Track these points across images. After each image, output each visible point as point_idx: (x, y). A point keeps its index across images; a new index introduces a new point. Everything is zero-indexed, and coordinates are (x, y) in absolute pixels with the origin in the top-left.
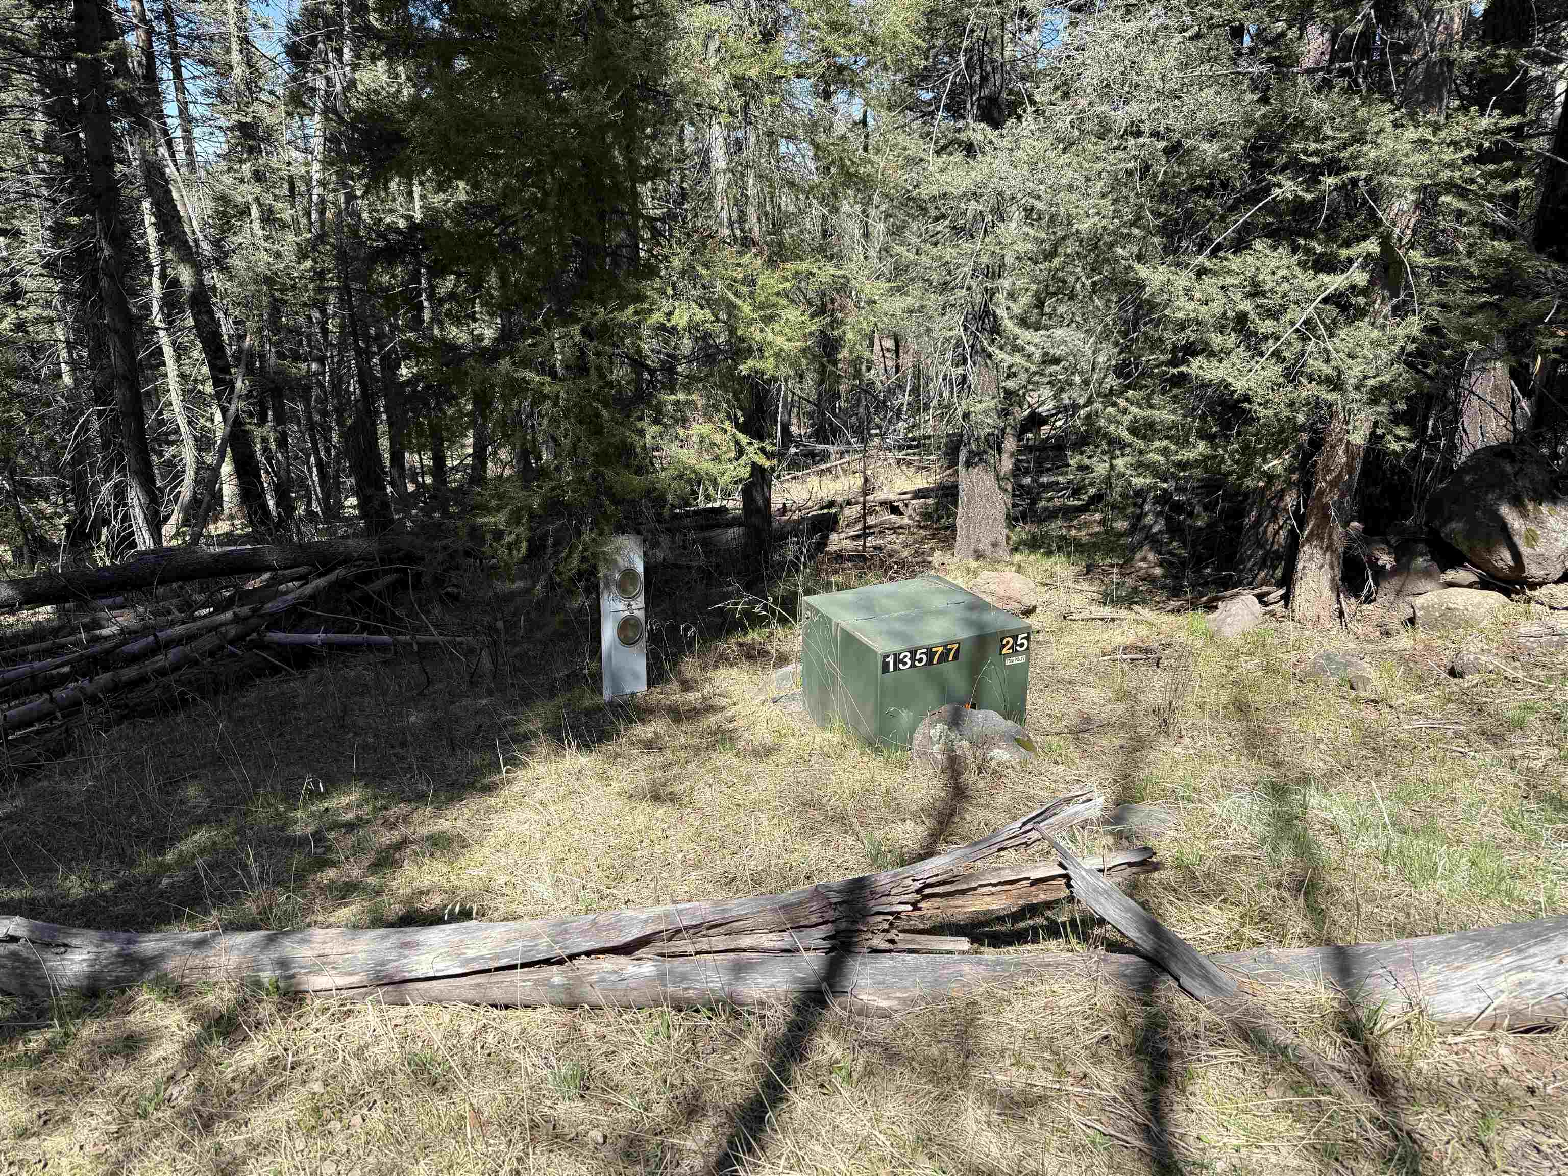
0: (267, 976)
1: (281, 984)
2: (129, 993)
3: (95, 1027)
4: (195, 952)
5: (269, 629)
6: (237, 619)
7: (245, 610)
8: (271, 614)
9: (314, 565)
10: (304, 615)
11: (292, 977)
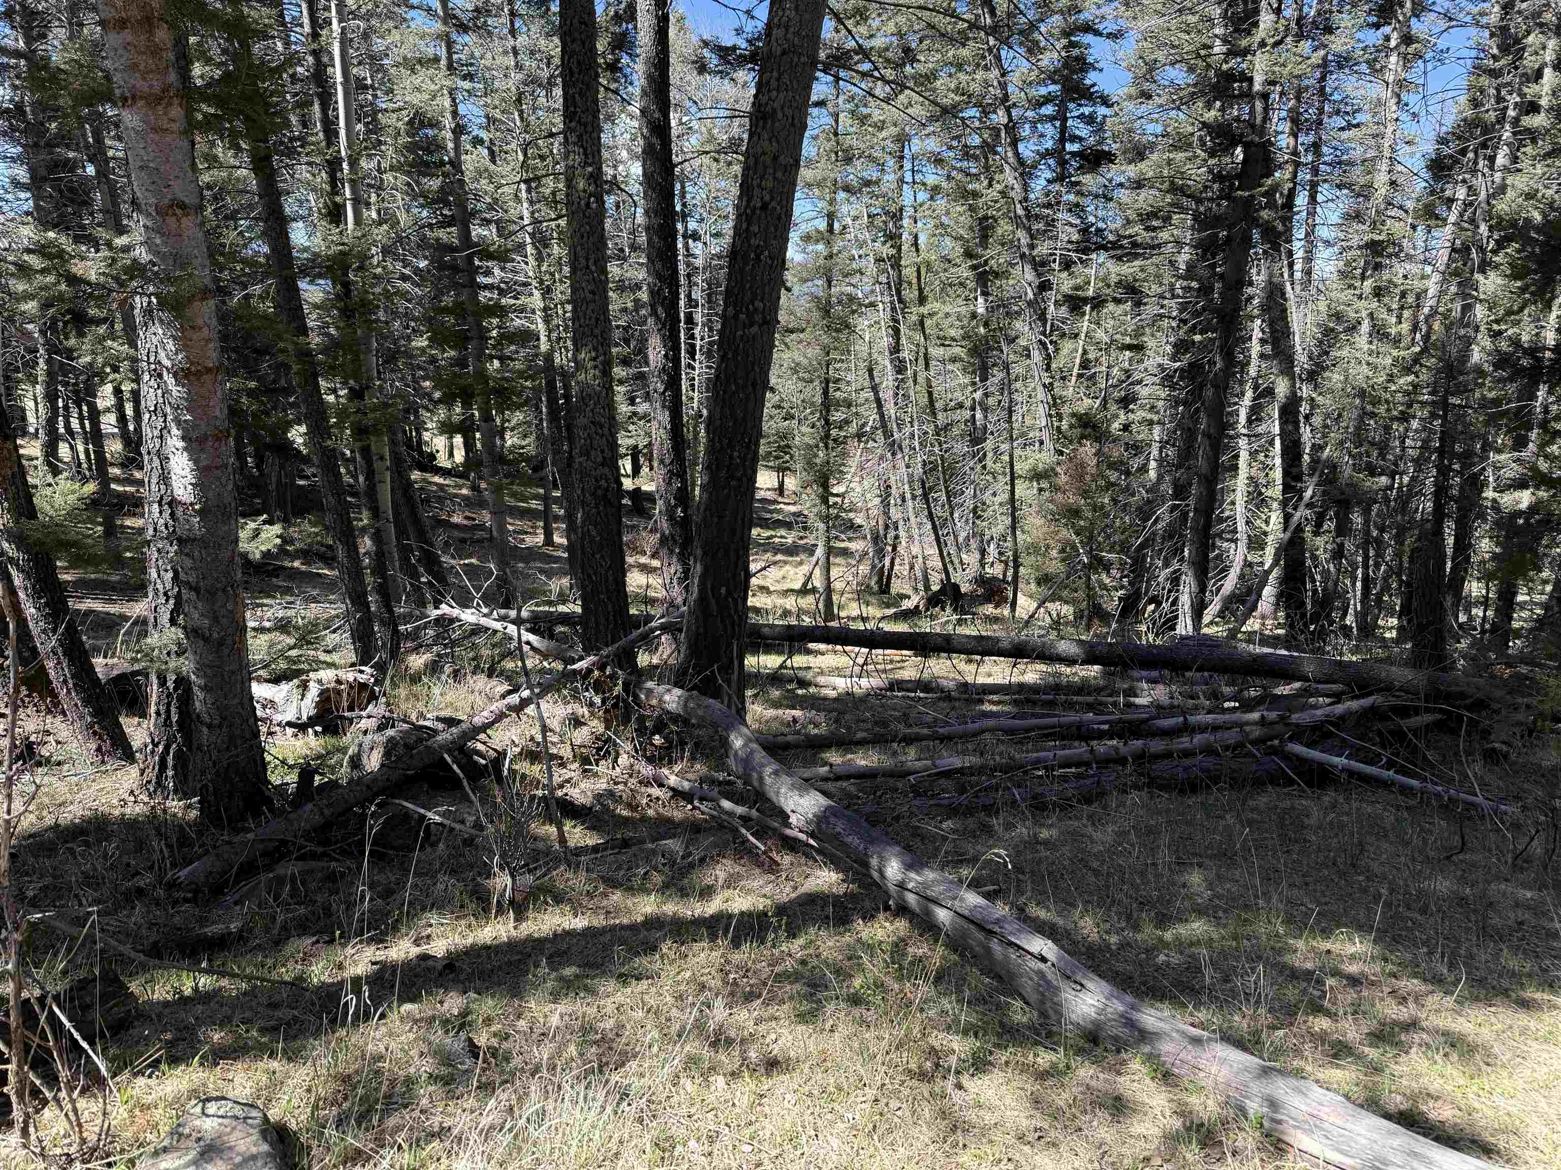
0: (1254, 1107)
1: (1266, 1124)
2: (1123, 1055)
3: (1091, 1072)
4: (1190, 1047)
5: (1291, 739)
6: (1263, 721)
7: (1273, 715)
8: (1297, 725)
9: (1349, 685)
10: (1330, 735)
11: (1279, 1122)
